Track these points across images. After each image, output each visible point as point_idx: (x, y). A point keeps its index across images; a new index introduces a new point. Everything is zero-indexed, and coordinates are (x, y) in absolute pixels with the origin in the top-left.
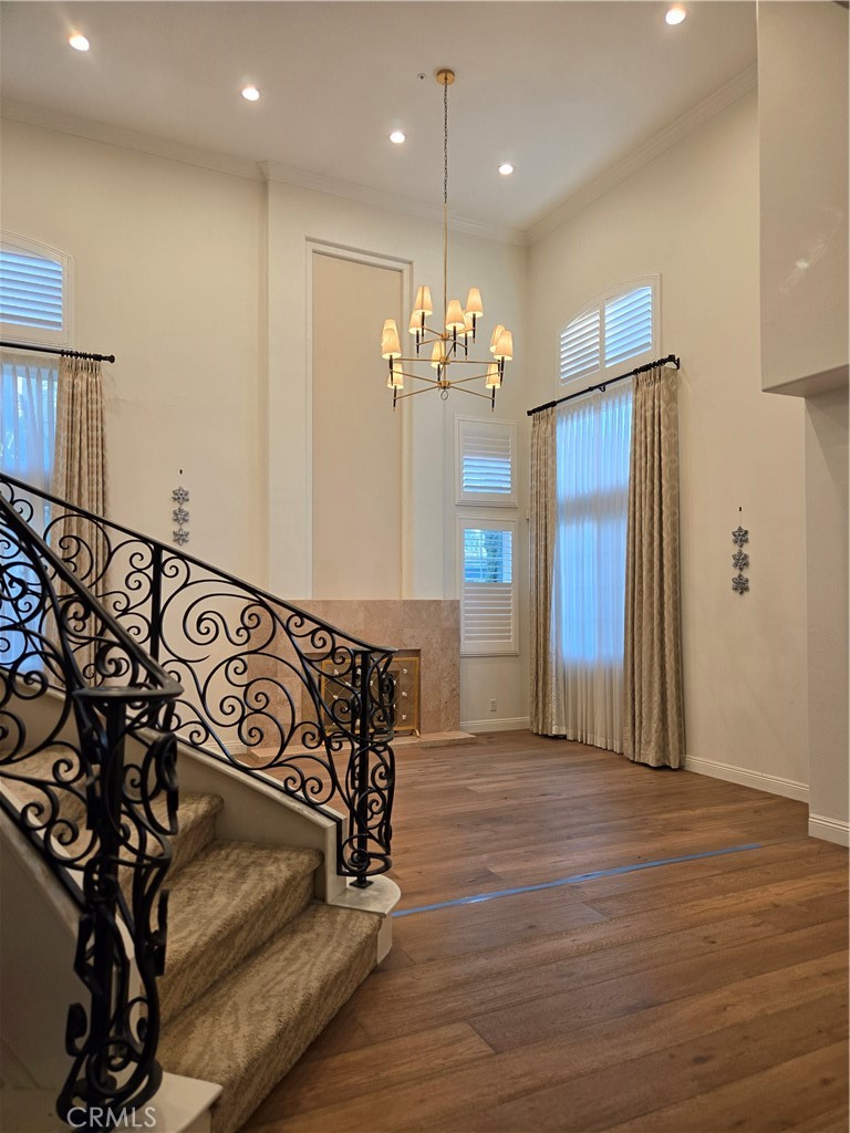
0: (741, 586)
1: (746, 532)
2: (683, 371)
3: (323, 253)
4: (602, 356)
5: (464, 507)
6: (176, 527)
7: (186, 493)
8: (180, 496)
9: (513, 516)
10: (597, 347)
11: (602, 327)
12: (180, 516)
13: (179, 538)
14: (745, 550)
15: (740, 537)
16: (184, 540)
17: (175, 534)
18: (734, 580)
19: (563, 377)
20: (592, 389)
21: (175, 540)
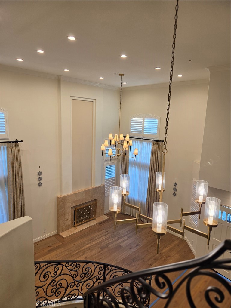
0: (175, 194)
3: (74, 99)
4: (143, 130)
5: (105, 161)
6: (39, 182)
7: (41, 172)
8: (40, 173)
9: (116, 161)
10: (142, 128)
11: (143, 123)
12: (40, 179)
13: (40, 185)
14: (176, 188)
15: (176, 185)
16: (41, 185)
17: (39, 184)
18: (173, 193)
19: (131, 130)
20: (140, 139)
21: (38, 186)
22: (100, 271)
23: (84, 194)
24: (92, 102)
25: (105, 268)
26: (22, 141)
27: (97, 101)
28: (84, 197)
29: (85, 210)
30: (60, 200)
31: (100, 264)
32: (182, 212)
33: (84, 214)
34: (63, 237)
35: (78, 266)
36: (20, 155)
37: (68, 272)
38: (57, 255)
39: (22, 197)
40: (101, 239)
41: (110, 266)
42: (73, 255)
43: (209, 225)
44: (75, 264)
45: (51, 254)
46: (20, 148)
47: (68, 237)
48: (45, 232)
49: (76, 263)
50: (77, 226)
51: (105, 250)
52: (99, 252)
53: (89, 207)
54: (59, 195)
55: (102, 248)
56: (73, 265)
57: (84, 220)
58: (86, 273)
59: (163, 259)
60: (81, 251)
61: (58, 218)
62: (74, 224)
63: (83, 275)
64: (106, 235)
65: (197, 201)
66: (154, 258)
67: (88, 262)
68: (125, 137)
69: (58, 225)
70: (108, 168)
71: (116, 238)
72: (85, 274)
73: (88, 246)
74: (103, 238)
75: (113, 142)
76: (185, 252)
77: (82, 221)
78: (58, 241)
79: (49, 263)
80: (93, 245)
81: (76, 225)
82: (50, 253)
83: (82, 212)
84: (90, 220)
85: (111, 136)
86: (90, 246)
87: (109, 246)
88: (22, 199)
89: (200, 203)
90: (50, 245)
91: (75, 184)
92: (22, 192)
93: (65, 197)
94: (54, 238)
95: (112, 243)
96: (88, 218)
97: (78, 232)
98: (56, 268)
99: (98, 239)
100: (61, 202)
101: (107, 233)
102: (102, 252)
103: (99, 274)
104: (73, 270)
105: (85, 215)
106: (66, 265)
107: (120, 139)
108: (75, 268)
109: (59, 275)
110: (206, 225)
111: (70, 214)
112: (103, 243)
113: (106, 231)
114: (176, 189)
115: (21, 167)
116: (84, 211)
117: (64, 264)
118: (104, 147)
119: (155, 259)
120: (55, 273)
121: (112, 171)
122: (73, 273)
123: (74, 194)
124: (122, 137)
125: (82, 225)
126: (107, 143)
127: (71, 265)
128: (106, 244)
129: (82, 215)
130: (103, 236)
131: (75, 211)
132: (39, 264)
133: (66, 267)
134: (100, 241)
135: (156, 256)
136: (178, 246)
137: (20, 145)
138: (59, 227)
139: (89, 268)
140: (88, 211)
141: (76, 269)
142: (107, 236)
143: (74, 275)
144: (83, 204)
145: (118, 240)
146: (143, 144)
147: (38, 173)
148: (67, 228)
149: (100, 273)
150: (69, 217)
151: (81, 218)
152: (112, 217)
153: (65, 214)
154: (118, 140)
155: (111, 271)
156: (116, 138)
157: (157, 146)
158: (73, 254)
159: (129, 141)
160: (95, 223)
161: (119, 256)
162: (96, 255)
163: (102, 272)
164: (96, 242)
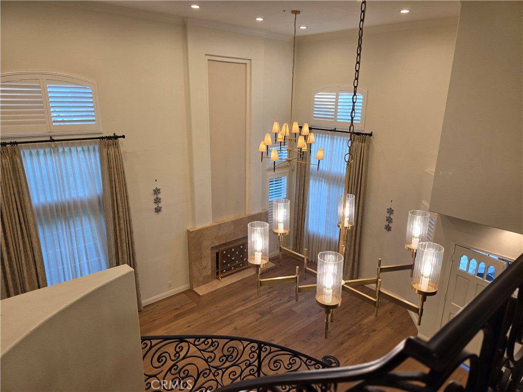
0: (388, 228)
1: (393, 210)
2: (373, 138)
3: (212, 61)
4: (336, 115)
5: (269, 170)
6: (156, 206)
7: (159, 190)
8: (157, 191)
9: (287, 170)
10: (334, 110)
11: (337, 102)
12: (157, 201)
13: (158, 210)
14: (392, 216)
15: (390, 211)
16: (160, 211)
17: (156, 209)
18: (386, 225)
19: (314, 116)
20: (331, 131)
21: (155, 212)
22: (253, 352)
23: (233, 226)
24: (245, 64)
25: (260, 348)
26: (123, 137)
27: (253, 64)
28: (233, 231)
29: (235, 252)
30: (192, 235)
31: (252, 341)
32: (379, 266)
33: (233, 258)
34: (199, 295)
35: (215, 345)
36: (121, 160)
37: (199, 353)
38: (188, 322)
39: (129, 230)
40: (260, 300)
41: (269, 346)
42: (214, 324)
43: (420, 292)
44: (210, 340)
45: (180, 320)
46: (121, 149)
47: (208, 294)
48: (170, 286)
49: (212, 340)
50: (221, 278)
51: (267, 317)
52: (257, 320)
53: (241, 247)
54: (190, 227)
55: (262, 314)
56: (206, 343)
57: (233, 268)
58: (229, 356)
59: (365, 334)
60: (227, 318)
61: (190, 264)
62: (218, 273)
63: (224, 358)
64: (269, 293)
65: (408, 246)
66: (348, 331)
67: (232, 339)
68: (301, 128)
69: (190, 276)
70: (274, 182)
71: (285, 299)
72: (227, 357)
73: (239, 309)
74: (265, 298)
75: (280, 137)
76: (402, 323)
77: (230, 269)
78: (191, 301)
79: (165, 338)
80: (248, 308)
81: (220, 276)
82: (177, 320)
83: (229, 256)
84: (244, 267)
85: (276, 127)
86: (242, 311)
87: (273, 311)
88: (130, 233)
89: (413, 250)
90: (177, 306)
91: (217, 209)
92: (128, 222)
93: (200, 231)
94: (184, 295)
95: (278, 306)
96: (239, 264)
97: (224, 287)
98: (179, 346)
99: (255, 299)
100: (194, 239)
101: (271, 289)
102: (262, 320)
103: (250, 358)
104: (207, 350)
105: (234, 261)
106: (194, 342)
107: (292, 132)
108: (210, 347)
109: (184, 358)
110: (417, 292)
111: (210, 258)
112: (263, 306)
113: (269, 286)
114: (392, 219)
115: (125, 180)
116: (233, 254)
117: (192, 340)
118: (265, 146)
119: (349, 334)
120: (178, 355)
121: (281, 188)
122: (207, 355)
123: (216, 225)
124: (296, 128)
125: (230, 276)
126: (268, 139)
127: (204, 342)
128: (268, 307)
129: (229, 261)
130: (265, 294)
131: (217, 254)
132: (149, 340)
133: (195, 345)
134: (259, 302)
135: (352, 329)
136: (391, 313)
137: (122, 143)
138: (191, 279)
139: (233, 348)
140: (240, 254)
141: (212, 349)
142: (272, 295)
143: (208, 358)
144: (231, 242)
145: (289, 302)
146: (335, 141)
147: (154, 190)
148: (206, 281)
149: (251, 356)
150: (208, 263)
151: (229, 265)
152: (280, 263)
153: (201, 258)
154: (288, 134)
155: (270, 353)
156: (285, 129)
157: (360, 144)
158: (215, 322)
159: (308, 136)
160: (252, 274)
161: (291, 327)
162: (252, 325)
163: (256, 355)
164: (252, 305)
